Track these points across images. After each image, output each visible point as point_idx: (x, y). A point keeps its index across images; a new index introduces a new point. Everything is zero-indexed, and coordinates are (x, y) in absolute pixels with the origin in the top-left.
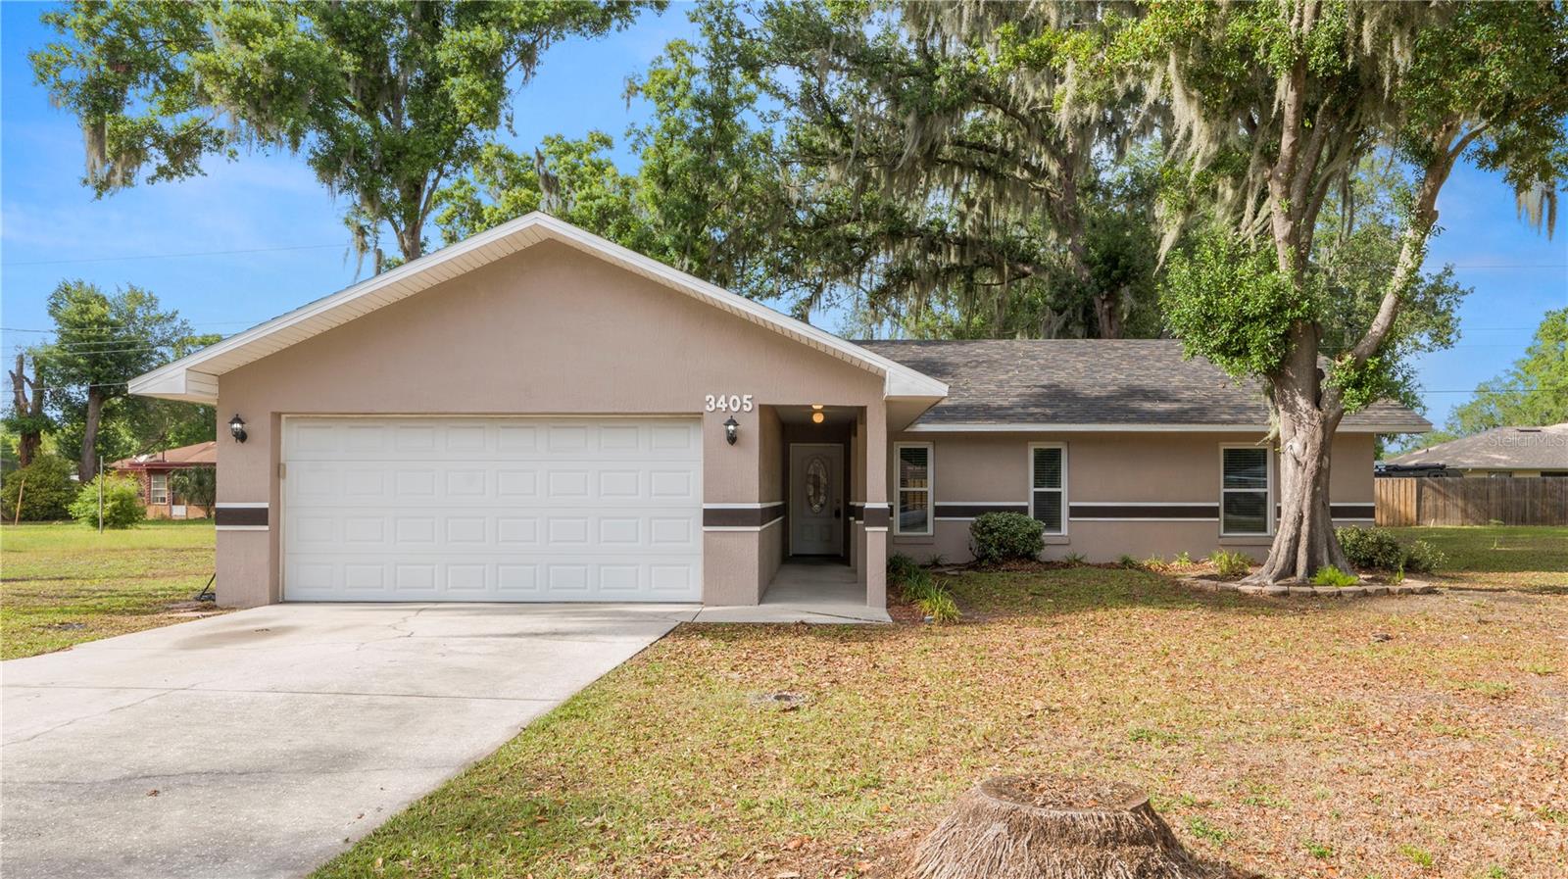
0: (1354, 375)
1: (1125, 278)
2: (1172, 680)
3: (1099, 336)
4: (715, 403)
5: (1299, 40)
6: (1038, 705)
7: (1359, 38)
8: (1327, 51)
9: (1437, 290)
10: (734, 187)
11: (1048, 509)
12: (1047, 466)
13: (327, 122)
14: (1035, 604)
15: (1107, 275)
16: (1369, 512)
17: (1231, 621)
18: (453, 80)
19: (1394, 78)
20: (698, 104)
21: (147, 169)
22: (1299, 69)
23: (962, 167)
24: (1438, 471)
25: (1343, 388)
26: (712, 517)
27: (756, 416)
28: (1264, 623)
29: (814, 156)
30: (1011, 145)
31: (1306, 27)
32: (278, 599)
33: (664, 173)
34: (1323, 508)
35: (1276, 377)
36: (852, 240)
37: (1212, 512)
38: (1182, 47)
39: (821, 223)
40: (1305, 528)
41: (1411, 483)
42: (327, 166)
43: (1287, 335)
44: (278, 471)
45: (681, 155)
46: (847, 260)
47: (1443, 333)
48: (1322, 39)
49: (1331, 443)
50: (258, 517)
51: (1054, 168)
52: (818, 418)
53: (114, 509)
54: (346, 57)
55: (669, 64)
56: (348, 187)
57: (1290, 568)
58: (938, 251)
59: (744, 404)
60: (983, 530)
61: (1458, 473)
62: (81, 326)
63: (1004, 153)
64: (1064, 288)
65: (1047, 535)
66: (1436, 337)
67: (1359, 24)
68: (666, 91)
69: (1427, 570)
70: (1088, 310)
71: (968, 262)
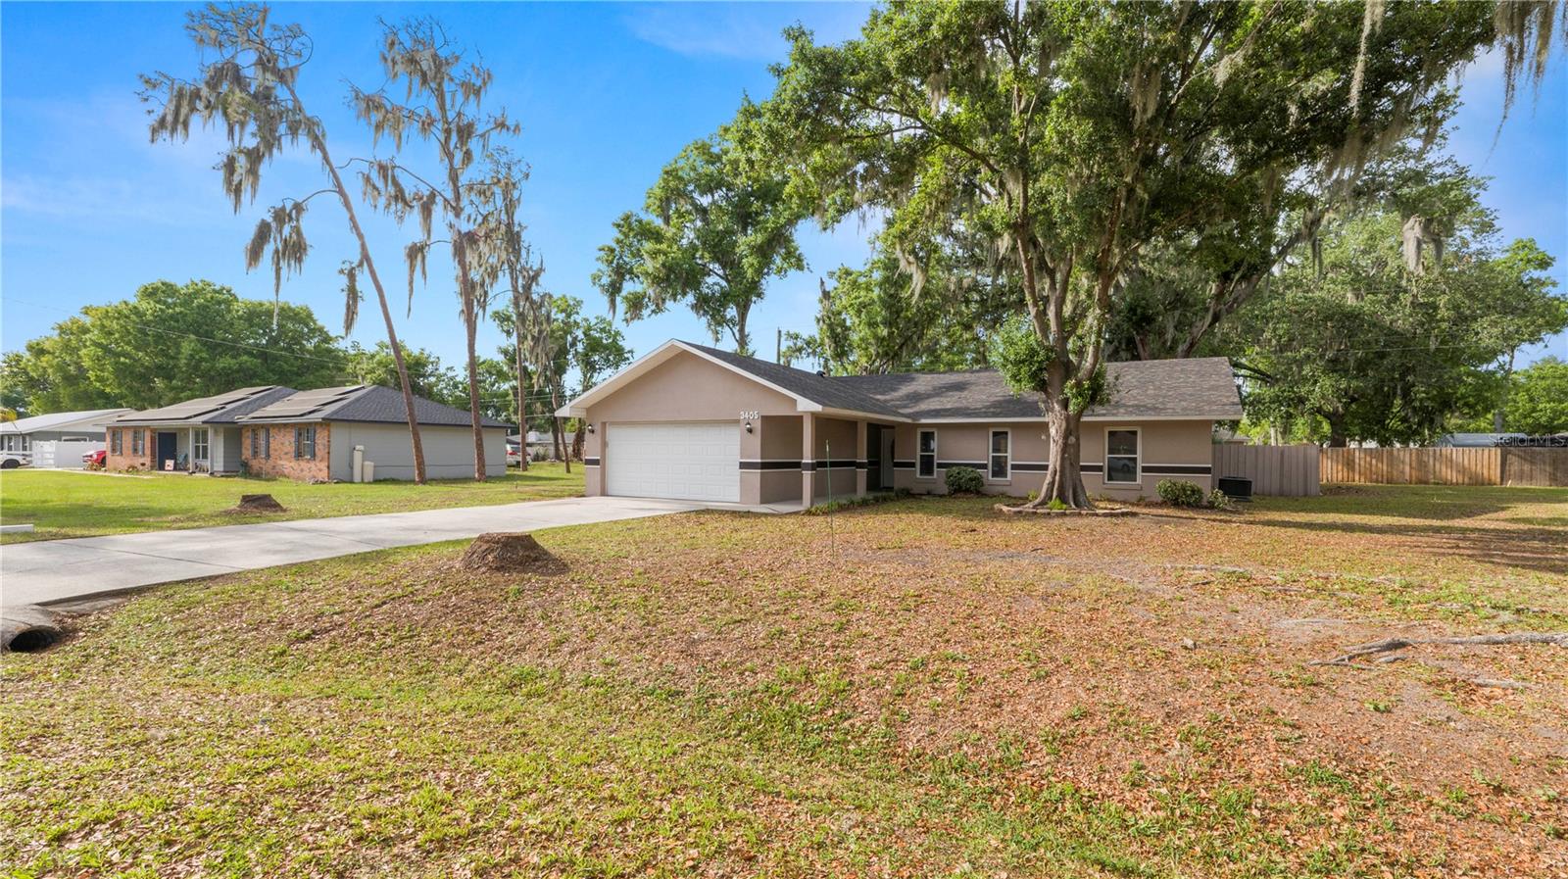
4: (743, 415)
12: (1002, 440)
26: (743, 465)
27: (759, 421)
32: (604, 493)
35: (1045, 392)
37: (1099, 469)
40: (1057, 478)
44: (604, 445)
50: (595, 462)
57: (1048, 499)
59: (753, 415)
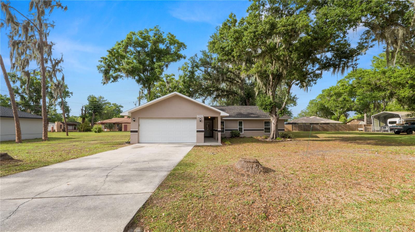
0: (280, 112)
1: (250, 97)
2: (258, 151)
3: (247, 105)
4: (198, 116)
5: (272, 71)
6: (243, 154)
7: (280, 70)
8: (276, 71)
9: (294, 98)
10: (194, 83)
11: (241, 129)
12: (240, 123)
13: (139, 75)
14: (240, 142)
15: (248, 96)
16: (284, 130)
17: (266, 144)
18: (156, 70)
19: (284, 75)
20: (189, 72)
21: (111, 81)
22: (273, 74)
23: (227, 81)
24: (295, 123)
25: (279, 114)
26: (198, 131)
27: (204, 118)
28: (269, 145)
29: (205, 79)
30: (234, 78)
31: (273, 69)
32: (139, 143)
33: (184, 81)
34: (277, 130)
35: (271, 112)
36: (211, 90)
37: (263, 130)
38: (258, 72)
39: (206, 88)
40: (275, 132)
41: (291, 125)
42: (138, 81)
43: (272, 107)
44: (139, 125)
45: (187, 79)
46: (210, 94)
47: (295, 105)
48: (275, 70)
49: (278, 121)
50: (136, 132)
51: (240, 81)
52: (209, 117)
53: (98, 130)
54: (141, 66)
55: (185, 65)
56: (141, 84)
57: (273, 138)
58: (223, 92)
59: (202, 116)
60: (232, 133)
61: (298, 124)
62: (93, 102)
63: (233, 79)
64: (242, 98)
65: (241, 133)
66: (294, 105)
67: (280, 68)
68: (185, 69)
69: (291, 138)
70: (245, 101)
71: (228, 94)
